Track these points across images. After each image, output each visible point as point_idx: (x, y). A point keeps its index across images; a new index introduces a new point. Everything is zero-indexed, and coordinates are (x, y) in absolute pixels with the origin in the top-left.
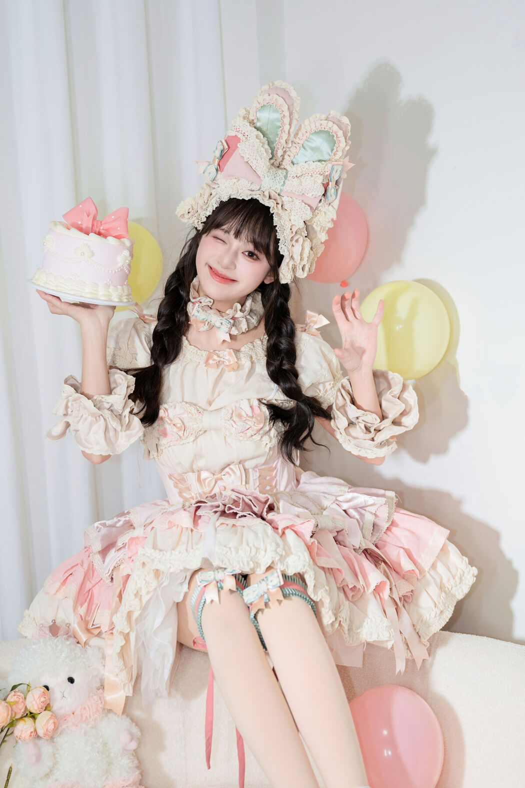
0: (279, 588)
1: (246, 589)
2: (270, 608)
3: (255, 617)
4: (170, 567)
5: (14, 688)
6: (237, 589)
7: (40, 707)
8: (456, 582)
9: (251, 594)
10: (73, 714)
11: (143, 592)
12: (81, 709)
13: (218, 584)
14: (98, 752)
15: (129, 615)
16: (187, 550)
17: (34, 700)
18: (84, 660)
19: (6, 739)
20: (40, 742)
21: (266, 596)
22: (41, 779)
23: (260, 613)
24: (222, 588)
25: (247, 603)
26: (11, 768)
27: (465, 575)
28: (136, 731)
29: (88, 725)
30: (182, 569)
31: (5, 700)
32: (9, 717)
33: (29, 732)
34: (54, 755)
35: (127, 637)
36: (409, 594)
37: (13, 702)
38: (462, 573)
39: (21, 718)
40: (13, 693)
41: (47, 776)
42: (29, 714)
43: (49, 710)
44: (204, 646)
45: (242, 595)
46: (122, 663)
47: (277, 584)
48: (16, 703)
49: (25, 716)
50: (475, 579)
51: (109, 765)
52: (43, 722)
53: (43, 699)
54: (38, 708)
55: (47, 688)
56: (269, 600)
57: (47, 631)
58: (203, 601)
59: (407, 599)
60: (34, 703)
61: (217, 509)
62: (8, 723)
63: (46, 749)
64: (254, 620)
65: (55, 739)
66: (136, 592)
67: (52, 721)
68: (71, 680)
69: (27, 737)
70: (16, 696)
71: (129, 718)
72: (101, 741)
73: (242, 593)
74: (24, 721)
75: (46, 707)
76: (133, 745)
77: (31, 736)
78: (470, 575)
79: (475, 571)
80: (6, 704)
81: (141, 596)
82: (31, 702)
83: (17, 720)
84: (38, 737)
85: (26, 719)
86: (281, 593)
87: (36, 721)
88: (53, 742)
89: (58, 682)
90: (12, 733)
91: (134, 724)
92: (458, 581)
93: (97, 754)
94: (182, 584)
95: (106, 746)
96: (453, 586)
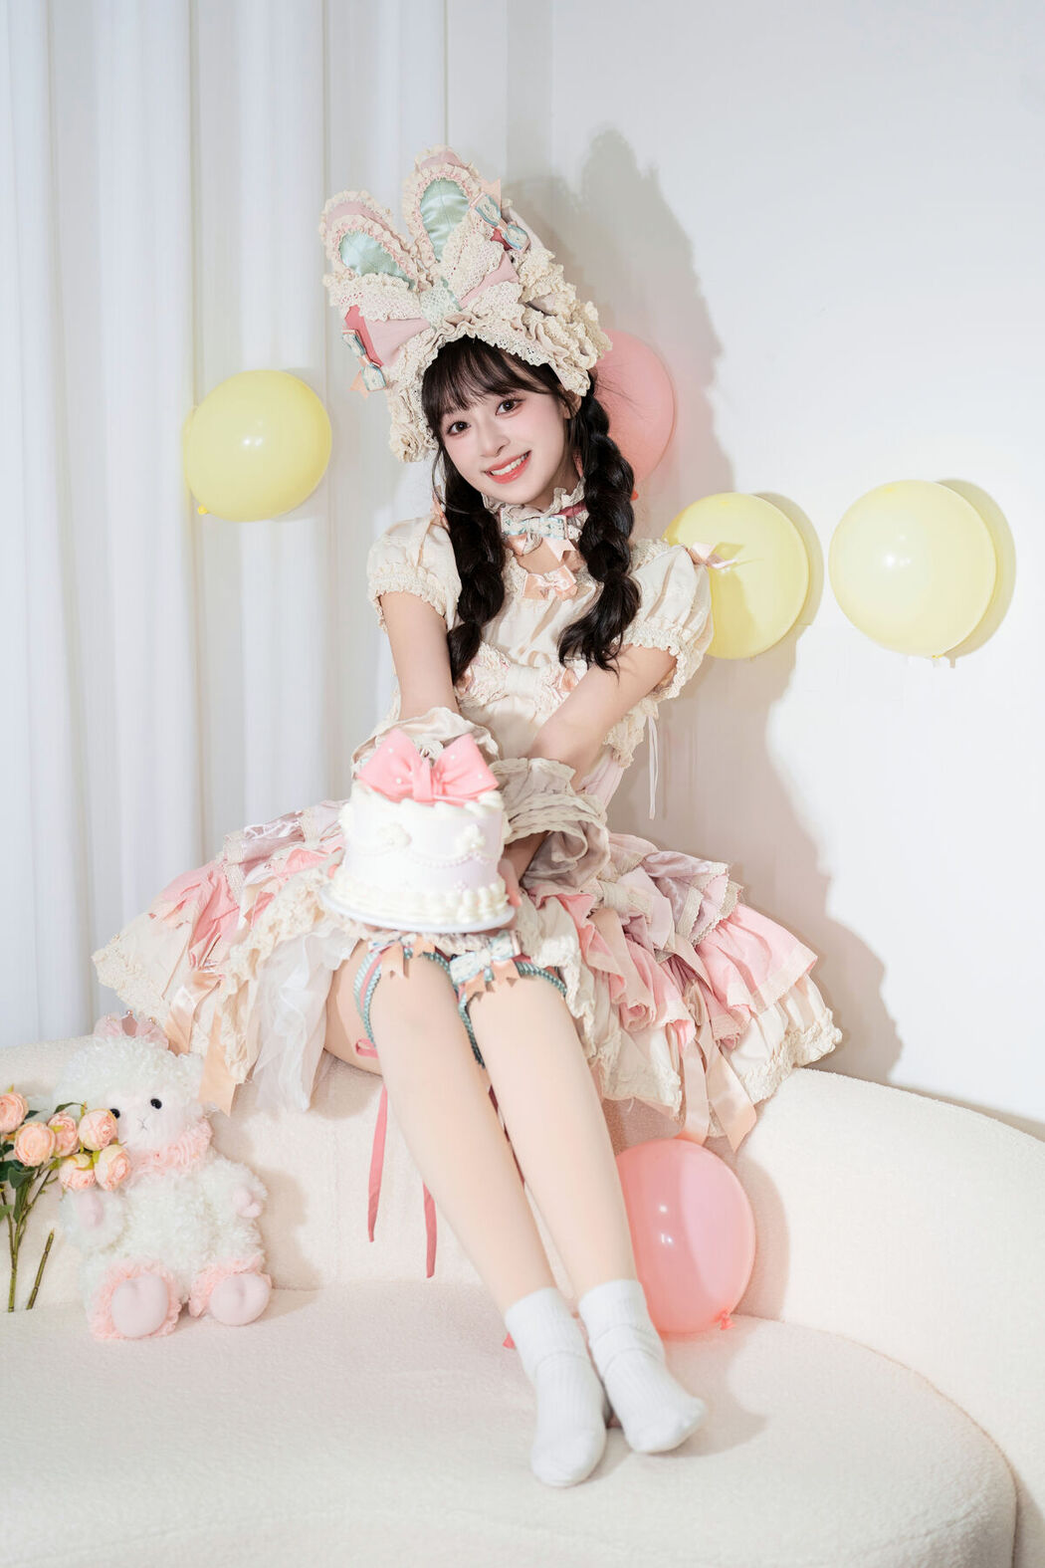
0: (512, 961)
1: (456, 960)
3: (467, 1007)
5: (60, 1109)
7: (101, 1140)
9: (462, 968)
14: (197, 1217)
17: (92, 1127)
19: (45, 1188)
21: (487, 972)
23: (475, 999)
25: (456, 983)
26: (52, 1234)
31: (45, 1125)
32: (52, 1149)
34: (125, 1215)
37: (59, 1130)
39: (71, 1155)
40: (57, 1116)
42: (83, 1149)
44: (374, 1052)
45: (448, 970)
47: (508, 954)
48: (63, 1129)
49: (76, 1153)
51: (213, 1238)
52: (108, 1163)
53: (105, 1128)
54: (98, 1142)
55: (116, 1113)
56: (493, 979)
57: (119, 1027)
58: (375, 978)
60: (91, 1132)
62: (51, 1162)
63: (113, 1205)
64: (464, 1012)
69: (81, 1184)
70: (62, 1122)
73: (447, 967)
74: (76, 1160)
80: (48, 1131)
83: (64, 1158)
84: (97, 1185)
85: (76, 1157)
86: (515, 969)
88: (124, 1196)
90: (57, 1178)
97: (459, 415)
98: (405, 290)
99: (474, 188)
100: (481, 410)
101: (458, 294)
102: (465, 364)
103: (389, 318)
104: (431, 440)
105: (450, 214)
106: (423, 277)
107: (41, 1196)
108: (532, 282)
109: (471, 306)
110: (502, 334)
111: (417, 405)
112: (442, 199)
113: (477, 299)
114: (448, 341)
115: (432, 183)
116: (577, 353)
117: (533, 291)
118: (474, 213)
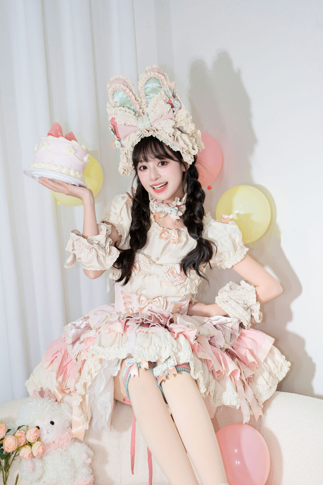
0: (174, 367)
1: (155, 368)
2: (169, 379)
3: (160, 384)
4: (109, 357)
5: (19, 428)
6: (149, 368)
7: (34, 439)
8: (278, 370)
9: (157, 371)
10: (54, 443)
11: (93, 371)
12: (58, 440)
13: (138, 365)
14: (69, 465)
15: (85, 385)
16: (118, 347)
17: (31, 434)
18: (60, 411)
19: (14, 458)
20: (35, 460)
21: (167, 372)
22: (36, 481)
23: (163, 382)
24: (140, 367)
25: (156, 376)
26: (18, 475)
27: (283, 366)
28: (90, 452)
29: (62, 449)
30: (116, 358)
31: (14, 435)
32: (17, 445)
33: (28, 454)
34: (43, 467)
35: (84, 397)
36: (251, 377)
37: (19, 436)
38: (282, 365)
39: (24, 445)
40: (18, 431)
41: (39, 479)
42: (28, 443)
43: (40, 441)
44: (130, 402)
45: (153, 371)
46: (81, 411)
47: (173, 365)
48: (20, 437)
49: (26, 445)
50: (289, 368)
52: (37, 448)
53: (36, 434)
55: (38, 428)
56: (169, 374)
57: (38, 394)
58: (129, 375)
59: (250, 380)
60: (31, 436)
61: (138, 322)
62: (16, 448)
64: (160, 386)
65: (43, 458)
66: (88, 371)
67: (41, 447)
68: (52, 423)
69: (27, 457)
70: (20, 433)
71: (86, 445)
72: (70, 458)
73: (153, 370)
74: (25, 447)
75: (38, 439)
76: (89, 461)
77: (29, 456)
78: (286, 367)
79: (289, 364)
80: (15, 438)
81: (92, 374)
82: (29, 436)
83: (21, 447)
84: (34, 457)
85: (26, 446)
86: (176, 370)
87: (32, 447)
88: (42, 460)
89: (44, 424)
90: (19, 454)
91: (90, 448)
92: (280, 370)
93: (68, 466)
94: (116, 365)
95: (73, 462)
96: (277, 373)
97: (144, 164)
98: (133, 115)
99: (165, 83)
100: (153, 163)
101: (152, 120)
102: (150, 145)
103: (125, 124)
104: (133, 170)
105: (154, 90)
106: (141, 111)
107: (13, 461)
108: (179, 121)
109: (155, 126)
110: (165, 138)
111: (130, 157)
112: (153, 85)
113: (158, 124)
114: (145, 136)
115: (151, 78)
116: (191, 149)
117: (179, 124)
118: (163, 92)
